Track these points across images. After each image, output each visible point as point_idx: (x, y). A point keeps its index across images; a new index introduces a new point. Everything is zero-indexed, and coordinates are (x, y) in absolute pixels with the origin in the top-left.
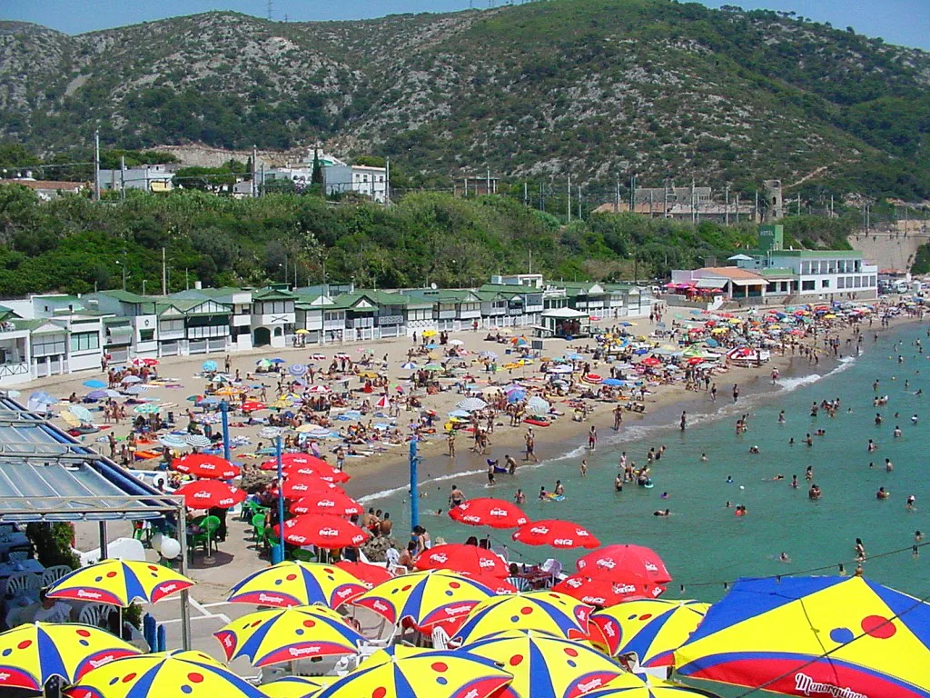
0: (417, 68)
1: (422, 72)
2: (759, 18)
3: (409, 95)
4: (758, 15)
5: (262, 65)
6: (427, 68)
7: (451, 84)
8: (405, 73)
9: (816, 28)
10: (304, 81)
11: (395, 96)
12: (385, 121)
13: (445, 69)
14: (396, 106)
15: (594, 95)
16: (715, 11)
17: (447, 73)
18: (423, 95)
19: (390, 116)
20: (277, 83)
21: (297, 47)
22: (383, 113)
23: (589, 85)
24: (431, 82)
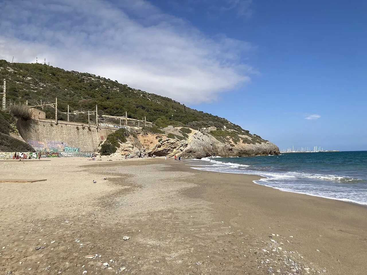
9: (105, 80)
16: (68, 71)
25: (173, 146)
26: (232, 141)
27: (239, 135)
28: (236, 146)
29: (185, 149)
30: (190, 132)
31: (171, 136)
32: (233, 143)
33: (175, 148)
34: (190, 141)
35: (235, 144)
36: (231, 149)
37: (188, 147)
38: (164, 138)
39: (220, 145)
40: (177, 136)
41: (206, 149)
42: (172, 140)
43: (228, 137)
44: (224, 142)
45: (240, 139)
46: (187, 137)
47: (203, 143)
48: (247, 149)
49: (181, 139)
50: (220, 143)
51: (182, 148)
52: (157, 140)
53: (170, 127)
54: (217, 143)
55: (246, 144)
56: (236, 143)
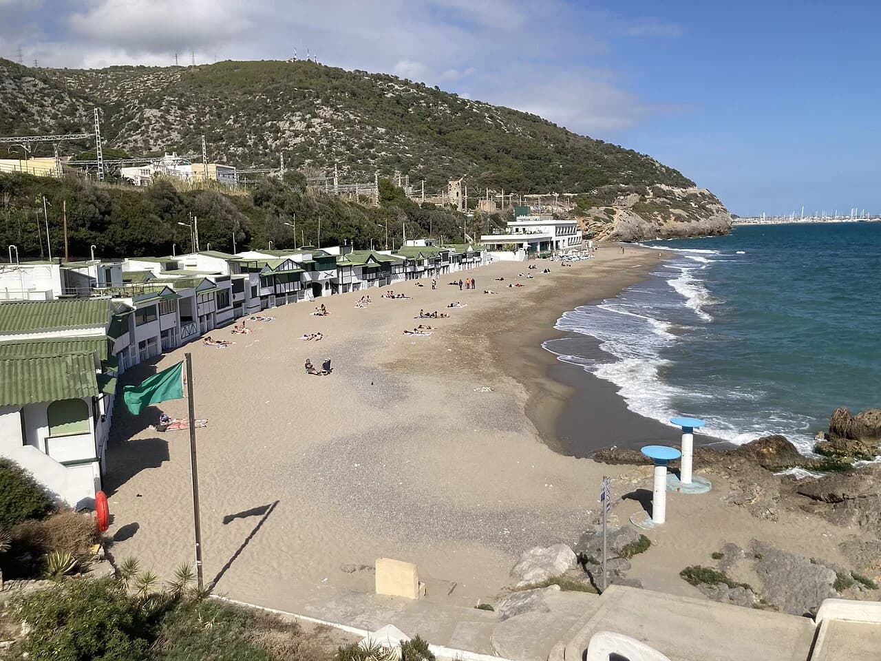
0: (150, 106)
1: (154, 110)
2: (380, 79)
3: (147, 126)
4: (378, 77)
5: (20, 98)
6: (158, 107)
7: (178, 119)
8: (140, 110)
9: (417, 86)
10: (59, 113)
11: (138, 127)
12: (132, 145)
13: (172, 108)
14: (139, 134)
15: (300, 126)
16: (350, 72)
17: (173, 111)
18: (158, 126)
19: (136, 141)
20: (36, 113)
21: (47, 86)
22: (129, 139)
23: (294, 119)
24: (162, 117)
25: (600, 229)
26: (660, 219)
27: (671, 210)
28: (665, 225)
29: (612, 232)
30: (614, 213)
31: (597, 219)
32: (661, 221)
33: (601, 231)
34: (616, 224)
35: (663, 223)
36: (659, 230)
37: (615, 231)
38: (591, 222)
39: (646, 226)
40: (603, 219)
41: (632, 232)
42: (599, 224)
43: (656, 213)
44: (649, 220)
45: (671, 215)
46: (613, 219)
47: (630, 225)
48: (679, 229)
49: (607, 222)
50: (646, 223)
51: (608, 231)
52: (584, 224)
53: (594, 208)
54: (643, 223)
55: (679, 223)
56: (666, 222)
